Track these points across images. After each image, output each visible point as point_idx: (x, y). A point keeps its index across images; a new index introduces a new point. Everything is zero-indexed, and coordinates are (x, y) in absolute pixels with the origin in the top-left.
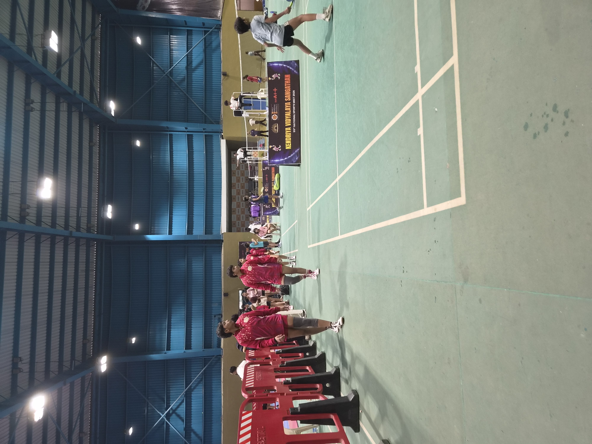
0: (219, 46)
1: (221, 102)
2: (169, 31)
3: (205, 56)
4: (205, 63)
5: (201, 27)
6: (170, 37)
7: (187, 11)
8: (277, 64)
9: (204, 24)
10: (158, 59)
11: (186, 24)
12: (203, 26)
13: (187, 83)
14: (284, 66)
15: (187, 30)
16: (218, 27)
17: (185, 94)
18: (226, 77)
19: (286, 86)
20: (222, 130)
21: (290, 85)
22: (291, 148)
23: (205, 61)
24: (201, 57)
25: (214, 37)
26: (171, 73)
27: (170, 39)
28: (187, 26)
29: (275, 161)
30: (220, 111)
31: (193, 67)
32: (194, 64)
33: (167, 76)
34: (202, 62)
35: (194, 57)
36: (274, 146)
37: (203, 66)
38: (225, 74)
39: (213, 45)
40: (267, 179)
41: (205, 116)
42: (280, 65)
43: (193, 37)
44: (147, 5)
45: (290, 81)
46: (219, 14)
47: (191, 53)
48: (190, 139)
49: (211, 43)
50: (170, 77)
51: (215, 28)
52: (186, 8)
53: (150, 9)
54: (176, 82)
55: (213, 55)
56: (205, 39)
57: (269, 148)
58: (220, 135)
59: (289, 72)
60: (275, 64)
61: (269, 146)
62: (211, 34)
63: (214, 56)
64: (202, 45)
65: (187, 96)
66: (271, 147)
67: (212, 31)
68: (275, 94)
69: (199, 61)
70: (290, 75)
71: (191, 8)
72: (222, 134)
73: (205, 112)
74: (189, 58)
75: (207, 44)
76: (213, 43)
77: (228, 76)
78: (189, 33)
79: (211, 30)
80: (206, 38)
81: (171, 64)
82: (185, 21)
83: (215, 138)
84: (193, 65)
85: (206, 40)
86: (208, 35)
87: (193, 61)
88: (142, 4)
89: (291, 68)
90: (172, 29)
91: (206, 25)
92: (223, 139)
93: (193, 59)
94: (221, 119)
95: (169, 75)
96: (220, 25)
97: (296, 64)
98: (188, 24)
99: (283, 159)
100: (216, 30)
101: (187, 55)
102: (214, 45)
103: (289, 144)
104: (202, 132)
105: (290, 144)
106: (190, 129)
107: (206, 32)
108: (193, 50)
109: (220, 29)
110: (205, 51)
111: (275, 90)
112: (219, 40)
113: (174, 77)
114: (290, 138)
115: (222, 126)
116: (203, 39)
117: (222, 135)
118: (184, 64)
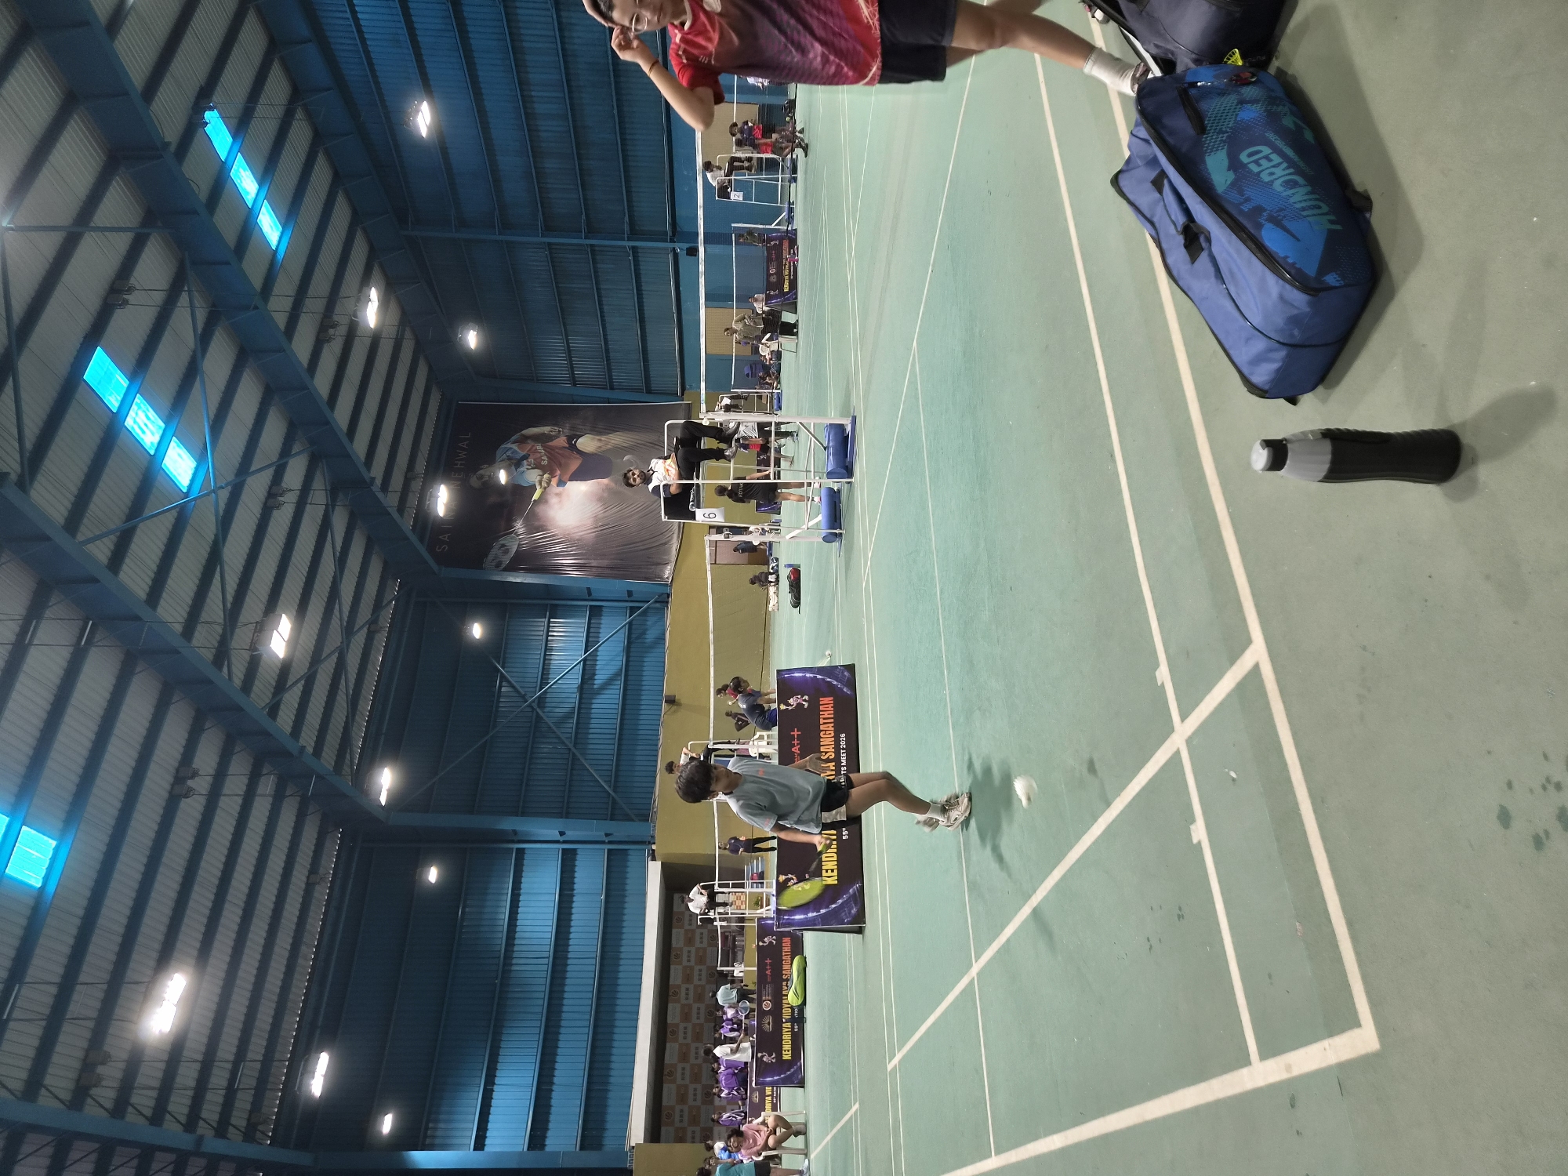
0: (662, 638)
1: (656, 766)
2: (548, 610)
3: (628, 661)
4: (626, 676)
5: (625, 599)
6: (549, 622)
7: (594, 569)
8: (801, 675)
9: (630, 593)
10: (514, 670)
11: (590, 594)
12: (627, 599)
13: (578, 723)
14: (819, 677)
15: (591, 606)
16: (664, 600)
17: (570, 749)
18: (674, 708)
19: (825, 723)
20: (653, 837)
21: (832, 720)
22: (836, 882)
23: (626, 671)
24: (619, 662)
25: (651, 620)
26: (541, 701)
27: (549, 627)
28: (590, 598)
29: (793, 919)
30: (653, 787)
31: (595, 687)
32: (600, 678)
33: (532, 707)
34: (617, 675)
35: (600, 664)
36: (790, 876)
37: (619, 684)
38: (671, 701)
39: (647, 636)
40: (768, 972)
41: (614, 802)
42: (808, 675)
43: (602, 622)
44: (506, 560)
45: (832, 712)
46: (668, 572)
47: (594, 654)
48: (568, 861)
49: (644, 633)
50: (538, 710)
51: (656, 602)
52: (594, 563)
53: (513, 567)
54: (550, 722)
55: (646, 659)
56: (630, 623)
57: (777, 881)
58: (648, 850)
59: (831, 690)
60: (796, 675)
61: (778, 877)
62: (645, 613)
63: (649, 660)
64: (622, 637)
65: (574, 754)
66: (782, 878)
67: (648, 608)
68: (796, 742)
69: (612, 672)
70: (832, 698)
71: (605, 563)
72: (654, 847)
73: (614, 791)
74: (588, 668)
75: (633, 636)
76: (648, 632)
77: (679, 705)
78: (596, 612)
79: (646, 605)
80: (634, 622)
81: (544, 679)
82: (589, 589)
83: (633, 858)
84: (596, 682)
85: (634, 627)
86: (638, 615)
87: (597, 672)
88: (496, 557)
89: (835, 683)
90: (557, 605)
91: (635, 596)
92: (654, 859)
93: (597, 667)
94: (653, 808)
95: (535, 705)
96: (668, 596)
97: (846, 673)
98: (594, 595)
99: (815, 914)
100: (658, 605)
101: (585, 660)
102: (650, 636)
103: (832, 871)
104: (603, 842)
105: (836, 871)
106: (571, 835)
107: (633, 610)
108: (600, 649)
109: (667, 602)
110: (628, 650)
111: (796, 733)
112: (664, 625)
113: (547, 710)
114: (835, 855)
115: (655, 826)
116: (625, 625)
117: (653, 851)
118: (575, 679)
